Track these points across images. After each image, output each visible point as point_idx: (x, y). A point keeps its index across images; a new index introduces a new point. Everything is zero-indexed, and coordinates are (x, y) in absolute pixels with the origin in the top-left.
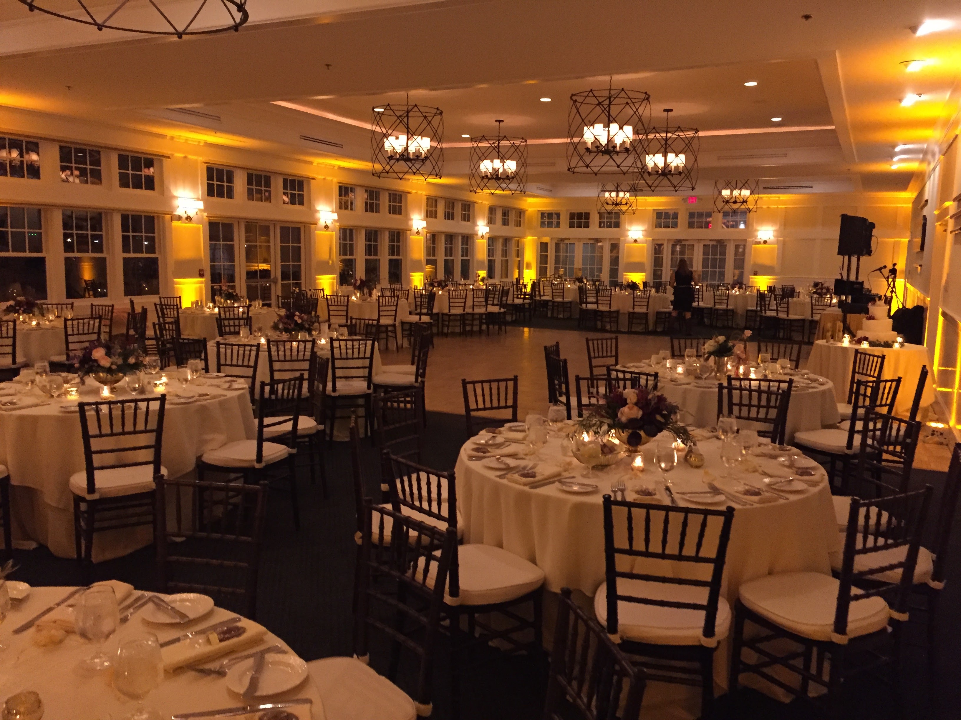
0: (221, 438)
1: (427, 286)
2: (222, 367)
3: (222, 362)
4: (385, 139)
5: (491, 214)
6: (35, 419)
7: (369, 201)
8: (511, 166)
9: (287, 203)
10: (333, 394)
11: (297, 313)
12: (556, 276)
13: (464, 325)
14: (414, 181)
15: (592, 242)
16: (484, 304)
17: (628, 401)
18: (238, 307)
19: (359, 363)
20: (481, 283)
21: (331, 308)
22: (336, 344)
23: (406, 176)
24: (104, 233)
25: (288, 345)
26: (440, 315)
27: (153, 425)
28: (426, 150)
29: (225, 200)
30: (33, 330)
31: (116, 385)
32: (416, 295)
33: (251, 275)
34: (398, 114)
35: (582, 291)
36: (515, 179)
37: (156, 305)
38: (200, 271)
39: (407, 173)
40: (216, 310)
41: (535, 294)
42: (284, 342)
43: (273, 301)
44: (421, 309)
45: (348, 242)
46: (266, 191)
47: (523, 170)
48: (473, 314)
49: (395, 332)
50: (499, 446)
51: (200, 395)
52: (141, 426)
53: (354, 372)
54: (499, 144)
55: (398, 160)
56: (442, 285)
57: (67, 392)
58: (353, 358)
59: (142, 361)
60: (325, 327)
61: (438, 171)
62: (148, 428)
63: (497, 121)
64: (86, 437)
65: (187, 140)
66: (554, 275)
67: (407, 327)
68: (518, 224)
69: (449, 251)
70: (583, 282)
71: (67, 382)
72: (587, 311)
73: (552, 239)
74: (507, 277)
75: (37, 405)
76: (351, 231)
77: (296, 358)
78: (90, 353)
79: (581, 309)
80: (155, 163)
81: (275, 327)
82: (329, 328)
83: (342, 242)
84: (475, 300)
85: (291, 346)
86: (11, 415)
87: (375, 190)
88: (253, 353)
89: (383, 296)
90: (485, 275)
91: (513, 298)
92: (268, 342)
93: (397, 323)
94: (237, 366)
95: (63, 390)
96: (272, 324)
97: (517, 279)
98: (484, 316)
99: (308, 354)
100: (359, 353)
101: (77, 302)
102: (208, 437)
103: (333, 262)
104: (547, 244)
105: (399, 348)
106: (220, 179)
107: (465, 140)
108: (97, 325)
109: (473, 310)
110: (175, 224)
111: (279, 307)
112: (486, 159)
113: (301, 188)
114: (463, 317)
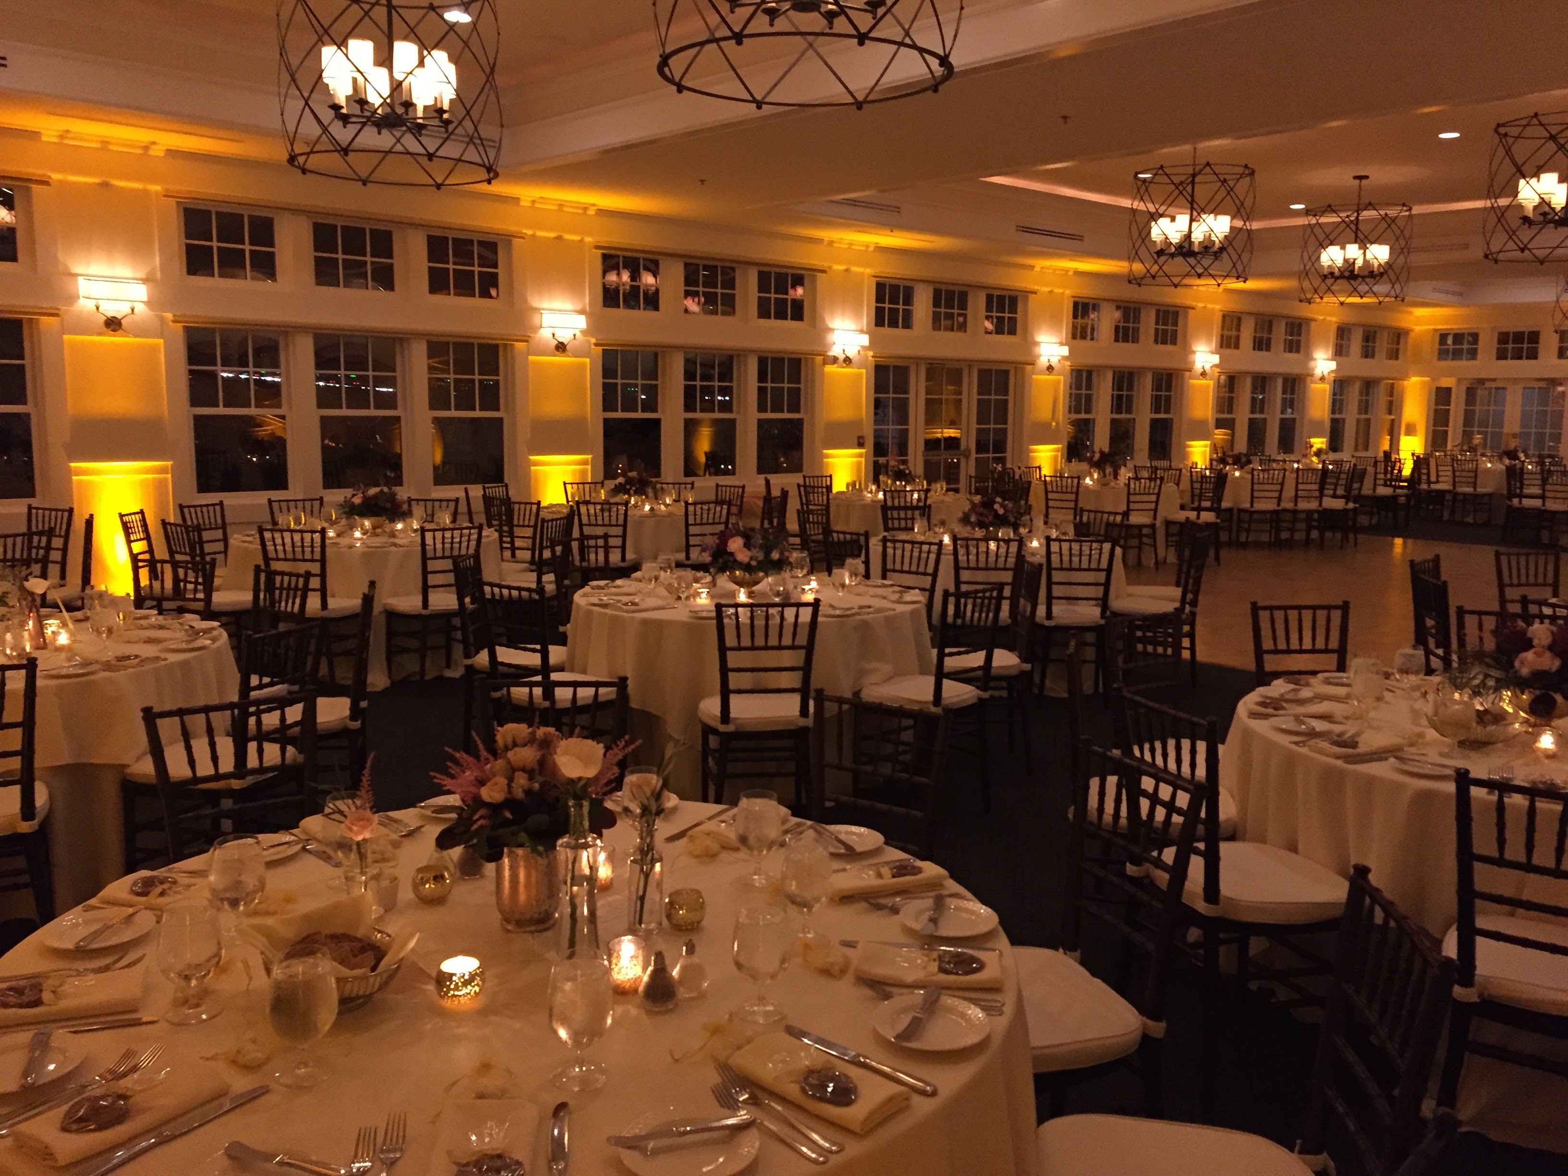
0: (886, 668)
1: (1214, 463)
2: (888, 574)
3: (890, 566)
4: (1153, 223)
5: (1342, 338)
6: (660, 624)
7: (1122, 324)
8: (1380, 253)
9: (990, 333)
10: (1047, 623)
11: (998, 499)
12: (1465, 448)
13: (1278, 530)
14: (1201, 288)
15: (1543, 384)
16: (1317, 494)
17: (1535, 642)
18: (912, 491)
19: (1089, 577)
20: (1314, 459)
21: (1050, 496)
22: (1055, 547)
23: (1186, 281)
24: (734, 384)
25: (982, 545)
26: (1235, 512)
27: (802, 639)
28: (1221, 236)
29: (900, 332)
30: (646, 516)
31: (754, 588)
32: (1194, 478)
33: (932, 445)
34: (1177, 180)
35: (1514, 475)
36: (1385, 276)
37: (799, 486)
38: (859, 438)
39: (1187, 275)
40: (881, 495)
41: (1420, 478)
42: (978, 540)
43: (962, 484)
44: (1200, 501)
45: (1084, 392)
46: (959, 315)
47: (1401, 260)
48: (1295, 512)
49: (1153, 536)
50: (1301, 702)
51: (861, 607)
52: (787, 641)
53: (1081, 591)
54: (1357, 218)
55: (1172, 255)
56: (1240, 461)
57: (698, 594)
58: (1080, 570)
59: (788, 558)
60: (1039, 522)
61: (1240, 269)
62: (797, 643)
63: (1356, 178)
64: (723, 649)
65: (851, 244)
66: (1462, 444)
67: (1174, 529)
68: (1394, 355)
69: (1257, 406)
70: (1518, 458)
71: (697, 581)
72: (1522, 510)
73: (1459, 380)
74: (1366, 448)
75: (663, 608)
76: (1090, 373)
77: (993, 566)
78: (725, 544)
79: (1510, 507)
80: (806, 281)
81: (965, 520)
82: (1046, 523)
83: (1074, 391)
84: (1301, 487)
85: (988, 548)
86: (633, 618)
87: (1133, 306)
88: (933, 557)
89: (1137, 478)
90: (1324, 446)
91: (1375, 485)
92: (955, 539)
93: (1158, 523)
94: (909, 572)
95: (692, 591)
96: (960, 515)
97: (1385, 452)
98: (1316, 516)
99: (1012, 561)
100: (1090, 562)
101: (699, 482)
102: (868, 666)
103: (1057, 423)
104: (1449, 390)
105: (1159, 564)
106: (894, 300)
107: (1297, 213)
108: (725, 512)
109: (1296, 505)
110: (830, 369)
111: (970, 493)
112: (1332, 244)
113: (1013, 309)
114: (1275, 517)
